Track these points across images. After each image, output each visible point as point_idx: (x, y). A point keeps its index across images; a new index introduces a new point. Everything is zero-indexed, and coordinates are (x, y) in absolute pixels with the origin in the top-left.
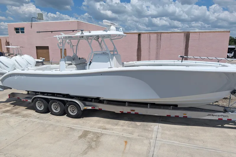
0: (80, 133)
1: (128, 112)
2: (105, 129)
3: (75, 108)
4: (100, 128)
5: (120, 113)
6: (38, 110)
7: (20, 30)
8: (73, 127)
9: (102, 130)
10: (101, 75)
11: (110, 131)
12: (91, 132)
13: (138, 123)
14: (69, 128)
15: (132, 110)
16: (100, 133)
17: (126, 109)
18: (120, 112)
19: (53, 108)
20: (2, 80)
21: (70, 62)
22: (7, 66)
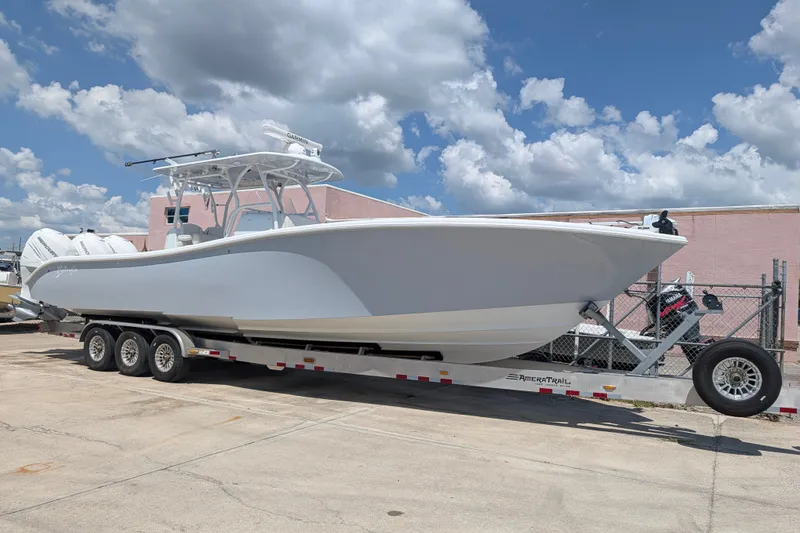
1: (297, 366)
2: (218, 400)
3: (171, 351)
5: (280, 368)
6: (92, 360)
8: (141, 392)
11: (225, 403)
17: (293, 358)
18: (279, 364)
19: (125, 356)
20: (30, 284)
21: (187, 237)
22: (52, 252)
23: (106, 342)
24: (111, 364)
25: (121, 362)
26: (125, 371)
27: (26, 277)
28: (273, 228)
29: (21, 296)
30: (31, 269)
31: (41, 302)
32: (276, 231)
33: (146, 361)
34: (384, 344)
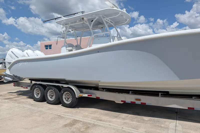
0: (68, 122)
1: (131, 102)
2: (101, 120)
3: (70, 95)
4: (94, 119)
5: (122, 103)
6: (35, 97)
7: (48, 46)
8: (62, 115)
9: (96, 121)
10: (98, 52)
11: (107, 123)
12: (81, 121)
13: (146, 118)
14: (57, 115)
15: (137, 100)
16: (92, 123)
17: (130, 98)
18: (122, 101)
19: (49, 96)
20: (10, 68)
21: (70, 48)
22: (17, 57)
23: (41, 91)
24: (43, 99)
25: (48, 99)
26: (50, 102)
27: (8, 66)
28: (111, 42)
29: (6, 73)
30: (9, 63)
31: (13, 75)
32: (112, 43)
33: (59, 99)
34: (171, 91)
